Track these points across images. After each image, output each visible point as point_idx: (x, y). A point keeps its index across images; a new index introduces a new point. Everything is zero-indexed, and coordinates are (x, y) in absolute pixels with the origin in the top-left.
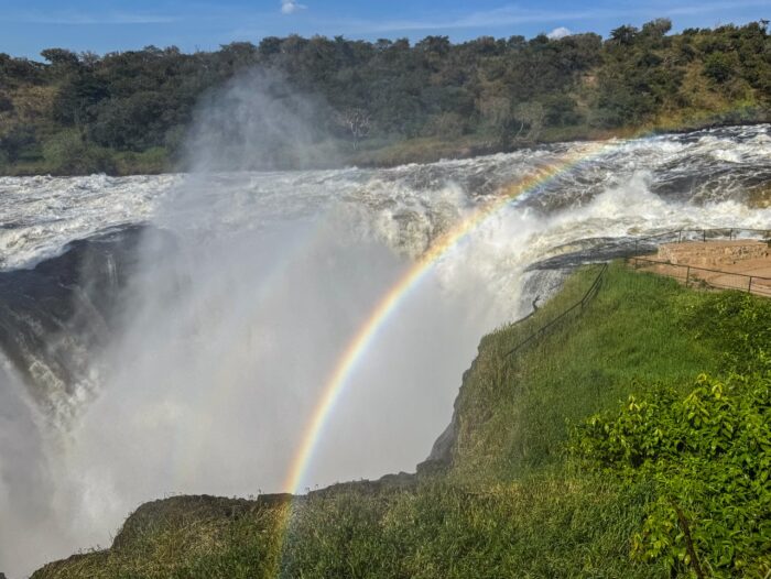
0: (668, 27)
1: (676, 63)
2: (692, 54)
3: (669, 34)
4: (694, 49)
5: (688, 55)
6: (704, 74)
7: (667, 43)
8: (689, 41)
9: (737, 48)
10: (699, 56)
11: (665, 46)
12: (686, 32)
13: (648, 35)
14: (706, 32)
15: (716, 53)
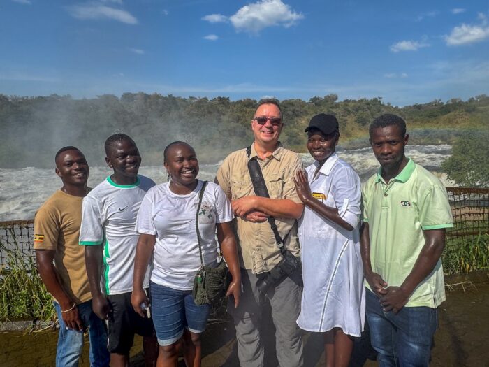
0: (337, 98)
1: (342, 116)
2: (349, 111)
3: (337, 101)
4: (350, 110)
5: (348, 112)
6: (356, 121)
7: (337, 106)
8: (347, 105)
9: (370, 110)
10: (353, 112)
11: (337, 107)
12: (345, 101)
13: (327, 101)
14: (354, 101)
15: (360, 111)
